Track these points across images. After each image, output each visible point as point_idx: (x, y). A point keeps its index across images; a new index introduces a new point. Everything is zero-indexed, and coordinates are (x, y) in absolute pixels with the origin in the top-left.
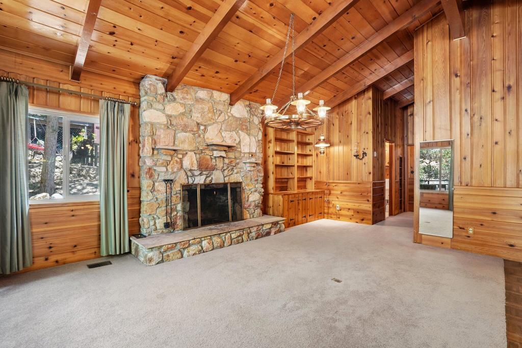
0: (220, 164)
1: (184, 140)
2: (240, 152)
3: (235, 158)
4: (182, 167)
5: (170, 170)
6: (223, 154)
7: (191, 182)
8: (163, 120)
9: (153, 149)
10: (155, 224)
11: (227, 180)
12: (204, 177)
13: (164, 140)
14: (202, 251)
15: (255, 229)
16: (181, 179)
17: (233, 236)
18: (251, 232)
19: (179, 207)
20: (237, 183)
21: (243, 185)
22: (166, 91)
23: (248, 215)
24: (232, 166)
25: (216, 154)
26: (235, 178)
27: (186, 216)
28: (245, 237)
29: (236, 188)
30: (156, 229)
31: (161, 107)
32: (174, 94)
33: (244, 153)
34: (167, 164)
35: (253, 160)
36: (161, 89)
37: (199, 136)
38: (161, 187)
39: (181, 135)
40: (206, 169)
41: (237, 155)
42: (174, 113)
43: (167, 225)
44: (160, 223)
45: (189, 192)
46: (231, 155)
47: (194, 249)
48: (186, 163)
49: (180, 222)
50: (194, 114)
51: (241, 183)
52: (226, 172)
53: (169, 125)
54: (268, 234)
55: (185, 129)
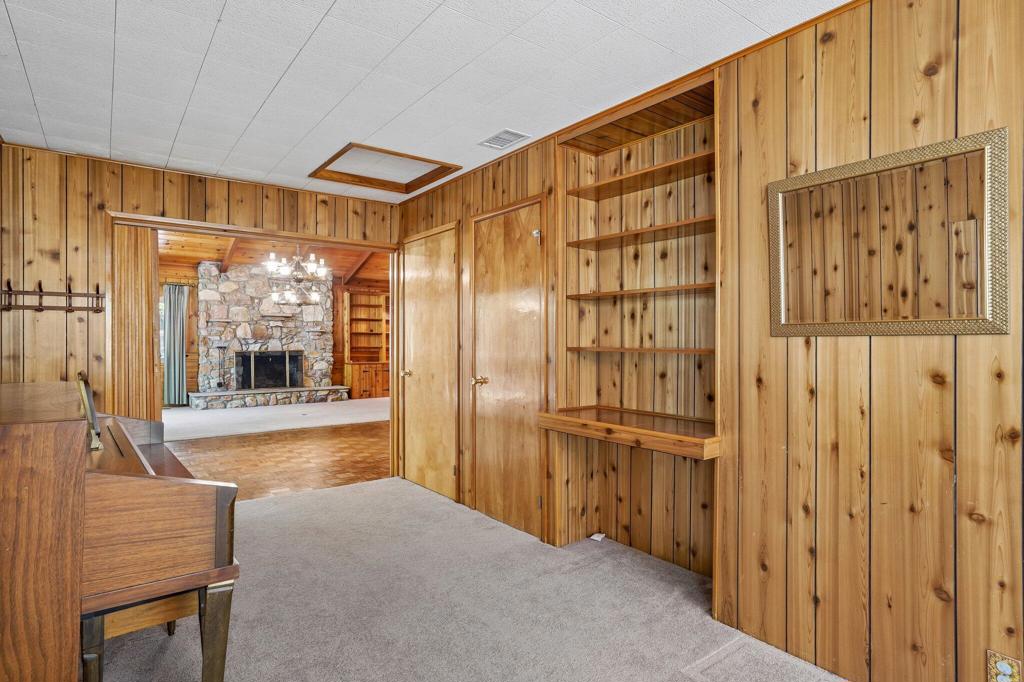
0: (276, 332)
1: (238, 313)
2: (302, 321)
3: (296, 327)
4: (235, 336)
5: (223, 338)
6: (280, 324)
7: (245, 348)
8: (217, 297)
9: (207, 322)
10: (209, 383)
11: (285, 348)
12: (259, 345)
13: (218, 314)
14: (245, 405)
15: (306, 393)
16: (236, 347)
17: (279, 397)
18: (300, 396)
19: (233, 371)
20: (297, 351)
21: (306, 353)
22: (221, 271)
23: (313, 384)
24: (292, 336)
25: (272, 324)
26: (295, 346)
27: (240, 379)
28: (294, 399)
29: (296, 357)
30: (210, 387)
31: (215, 286)
32: (228, 274)
33: (307, 323)
34: (221, 334)
35: (318, 329)
36: (215, 271)
37: (254, 308)
38: (215, 353)
39: (234, 309)
40: (261, 338)
41: (298, 324)
42: (227, 291)
43: (220, 385)
44: (214, 383)
45: (243, 358)
46: (291, 324)
47: (236, 403)
48: (240, 333)
49: (234, 384)
50: (247, 290)
51: (302, 351)
52: (284, 341)
53: (223, 300)
54: (324, 400)
55: (238, 303)
